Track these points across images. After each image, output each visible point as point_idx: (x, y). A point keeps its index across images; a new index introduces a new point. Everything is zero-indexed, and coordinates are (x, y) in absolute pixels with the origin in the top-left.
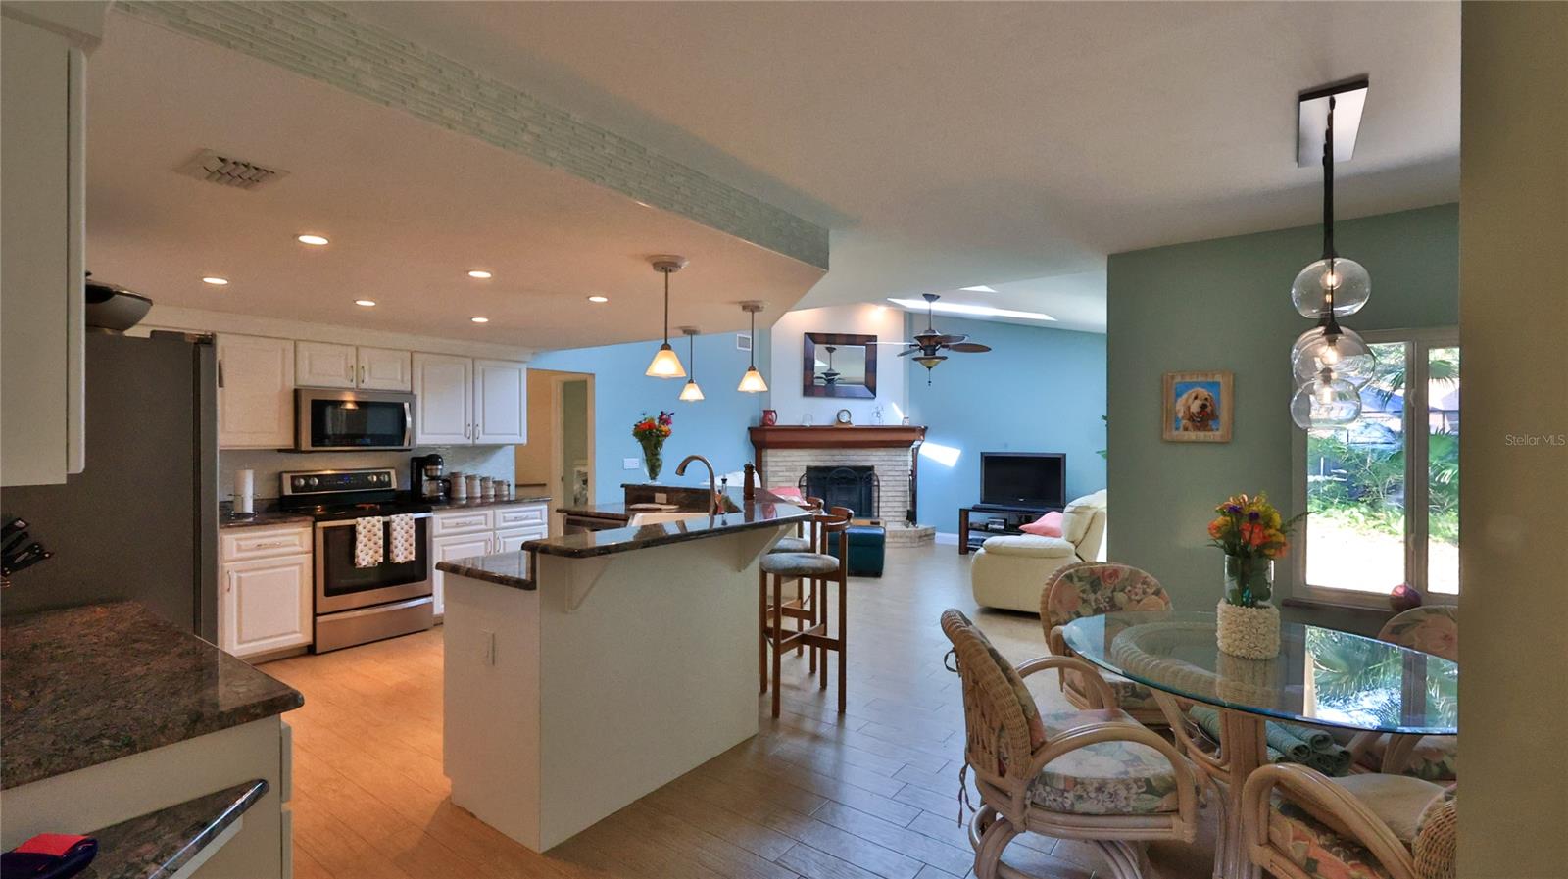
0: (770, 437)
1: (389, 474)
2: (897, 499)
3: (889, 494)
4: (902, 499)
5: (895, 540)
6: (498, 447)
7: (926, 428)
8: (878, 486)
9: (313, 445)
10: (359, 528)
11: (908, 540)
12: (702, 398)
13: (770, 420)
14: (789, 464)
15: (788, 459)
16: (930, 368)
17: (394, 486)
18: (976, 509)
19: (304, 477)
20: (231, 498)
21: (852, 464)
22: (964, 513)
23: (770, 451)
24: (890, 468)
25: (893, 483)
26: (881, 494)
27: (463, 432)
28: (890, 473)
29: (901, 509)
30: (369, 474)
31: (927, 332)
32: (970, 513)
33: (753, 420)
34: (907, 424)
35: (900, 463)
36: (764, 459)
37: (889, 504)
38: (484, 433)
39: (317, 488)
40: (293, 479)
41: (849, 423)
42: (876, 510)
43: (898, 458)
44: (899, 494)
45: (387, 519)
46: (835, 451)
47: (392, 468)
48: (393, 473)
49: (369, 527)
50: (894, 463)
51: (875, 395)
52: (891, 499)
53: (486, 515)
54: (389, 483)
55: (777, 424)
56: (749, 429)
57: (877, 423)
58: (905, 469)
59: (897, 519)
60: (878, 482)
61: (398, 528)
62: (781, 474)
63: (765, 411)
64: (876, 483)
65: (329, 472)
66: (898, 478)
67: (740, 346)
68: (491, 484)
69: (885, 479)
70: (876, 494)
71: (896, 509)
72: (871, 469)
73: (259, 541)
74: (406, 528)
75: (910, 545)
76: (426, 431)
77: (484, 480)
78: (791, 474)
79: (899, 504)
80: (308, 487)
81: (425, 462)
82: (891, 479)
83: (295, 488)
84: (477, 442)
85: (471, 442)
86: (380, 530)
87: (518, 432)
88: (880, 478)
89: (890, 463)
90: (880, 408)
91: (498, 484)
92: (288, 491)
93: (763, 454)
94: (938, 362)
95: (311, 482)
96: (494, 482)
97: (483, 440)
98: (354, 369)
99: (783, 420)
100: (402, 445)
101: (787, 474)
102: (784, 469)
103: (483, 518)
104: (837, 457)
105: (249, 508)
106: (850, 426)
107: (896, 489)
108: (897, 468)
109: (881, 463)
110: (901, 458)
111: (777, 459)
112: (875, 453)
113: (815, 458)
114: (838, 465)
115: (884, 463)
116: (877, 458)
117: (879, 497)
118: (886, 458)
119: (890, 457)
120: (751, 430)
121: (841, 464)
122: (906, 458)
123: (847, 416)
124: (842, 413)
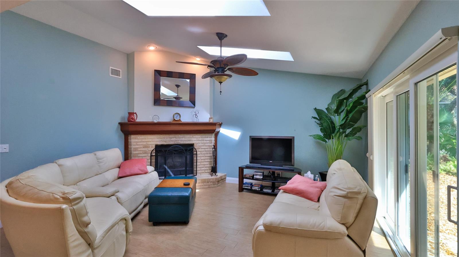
0: (132, 128)
2: (206, 160)
3: (202, 158)
4: (209, 160)
5: (205, 184)
7: (222, 123)
8: (196, 154)
11: (212, 183)
13: (132, 119)
14: (144, 143)
15: (143, 140)
16: (221, 83)
18: (247, 167)
21: (182, 143)
22: (241, 169)
23: (133, 136)
24: (202, 145)
25: (205, 152)
26: (198, 158)
28: (202, 147)
31: (218, 58)
32: (244, 169)
33: (122, 118)
34: (211, 121)
35: (208, 142)
36: (129, 140)
37: (202, 163)
41: (180, 120)
42: (195, 167)
43: (206, 139)
44: (207, 158)
46: (171, 136)
50: (205, 142)
51: (195, 105)
52: (203, 161)
55: (137, 121)
56: (119, 123)
57: (195, 120)
58: (211, 145)
59: (206, 171)
60: (196, 152)
62: (140, 149)
63: (129, 113)
64: (195, 153)
66: (207, 150)
67: (112, 75)
69: (200, 150)
70: (195, 158)
71: (206, 166)
72: (192, 145)
75: (212, 186)
78: (146, 149)
79: (208, 163)
82: (203, 150)
88: (197, 150)
89: (202, 142)
90: (197, 112)
93: (129, 137)
94: (226, 79)
99: (141, 118)
101: (144, 149)
102: (142, 146)
104: (173, 139)
106: (180, 122)
107: (206, 155)
108: (206, 144)
109: (198, 142)
110: (209, 139)
111: (137, 141)
112: (194, 137)
113: (160, 140)
114: (174, 143)
115: (200, 142)
116: (195, 139)
117: (197, 160)
118: (201, 139)
119: (203, 139)
120: (121, 124)
121: (176, 143)
122: (211, 139)
123: (178, 117)
124: (177, 115)
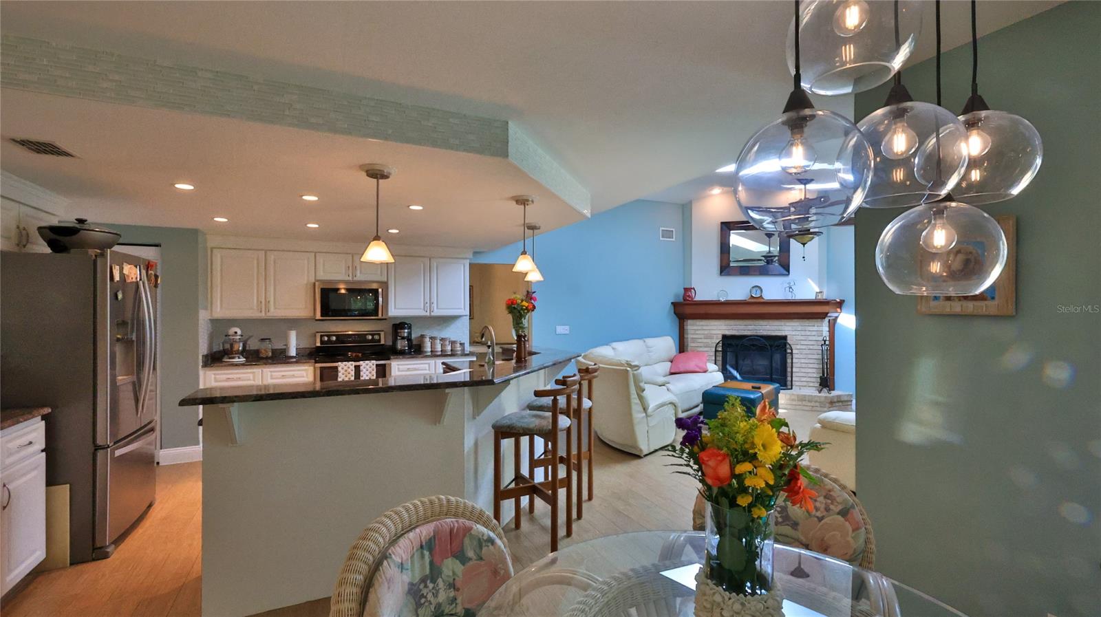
0: (688, 310)
1: (379, 335)
2: (811, 366)
3: (803, 361)
4: (816, 366)
5: (804, 403)
7: (843, 301)
8: (792, 353)
9: (324, 316)
10: (340, 369)
11: (817, 404)
12: (542, 279)
13: (689, 296)
14: (706, 332)
15: (704, 328)
16: (804, 244)
17: (382, 342)
19: (327, 336)
20: (284, 347)
21: (765, 333)
23: (690, 322)
24: (802, 338)
25: (808, 352)
26: (795, 360)
27: (422, 307)
28: (803, 342)
29: (815, 375)
30: (367, 334)
33: (675, 296)
34: (821, 297)
35: (814, 333)
36: (685, 327)
37: (803, 370)
38: (437, 308)
39: (335, 342)
40: (321, 336)
41: (761, 297)
42: (789, 374)
43: (811, 328)
44: (812, 361)
45: (357, 363)
46: (748, 322)
47: (382, 331)
48: (382, 334)
49: (345, 368)
50: (808, 333)
51: (788, 271)
52: (804, 365)
53: (429, 364)
54: (379, 341)
55: (696, 299)
56: (672, 303)
57: (789, 297)
58: (821, 338)
59: (812, 384)
60: (792, 350)
61: (364, 370)
62: (700, 340)
63: (684, 289)
64: (789, 351)
65: (350, 333)
66: (811, 347)
67: (663, 237)
68: (447, 343)
69: (798, 347)
70: (789, 361)
71: (810, 375)
72: (785, 338)
73: (283, 374)
74: (370, 370)
75: (819, 409)
76: (397, 307)
77: (442, 340)
78: (708, 341)
79: (814, 370)
80: (329, 341)
81: (399, 326)
82: (804, 347)
83: (322, 342)
84: (432, 314)
85: (428, 314)
86: (352, 370)
87: (463, 307)
88: (793, 347)
89: (803, 333)
90: (792, 284)
91: (453, 343)
92: (318, 344)
93: (685, 323)
94: (813, 238)
95: (331, 339)
97: (436, 313)
98: (350, 268)
99: (700, 296)
100: (378, 316)
101: (705, 341)
102: (702, 336)
103: (427, 366)
104: (750, 327)
105: (293, 352)
106: (762, 300)
107: (810, 356)
108: (811, 338)
109: (794, 333)
110: (815, 328)
111: (695, 328)
112: (788, 324)
113: (730, 328)
114: (751, 334)
115: (797, 333)
116: (790, 328)
117: (792, 363)
118: (800, 328)
119: (803, 328)
120: (674, 304)
121: (755, 333)
122: (820, 329)
123: (759, 291)
124: (754, 289)
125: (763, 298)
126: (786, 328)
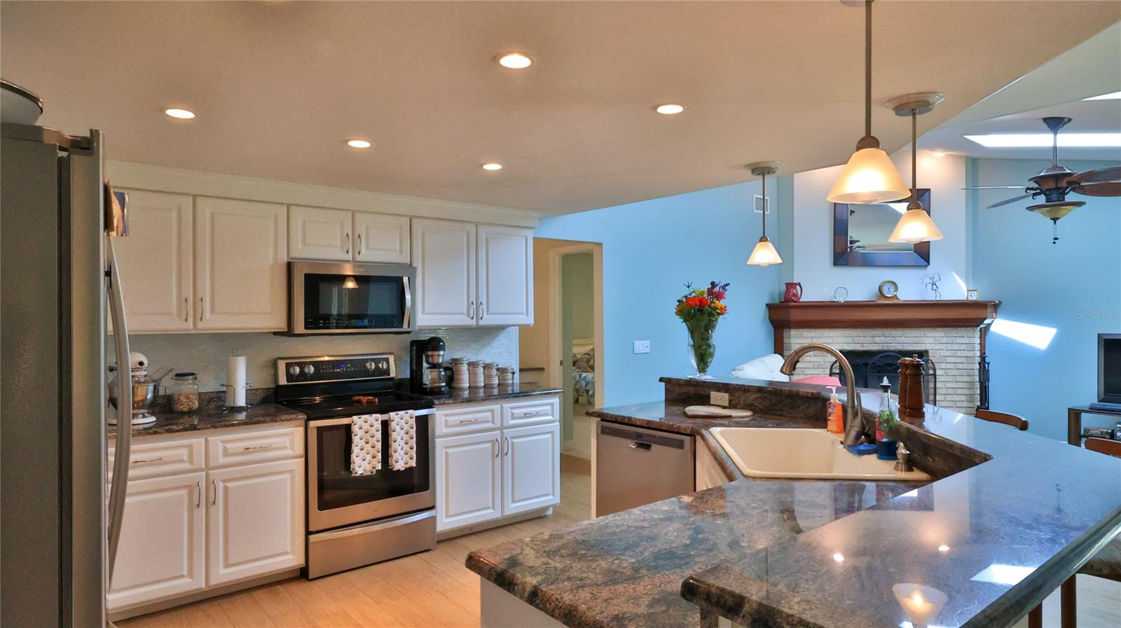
0: (795, 315)
1: (387, 360)
2: (960, 391)
3: (949, 385)
4: (966, 392)
6: (501, 328)
7: (1000, 303)
8: (935, 375)
9: (306, 328)
10: (355, 429)
13: (795, 295)
16: (1055, 220)
17: (393, 375)
18: (1093, 410)
19: (299, 364)
20: (224, 389)
21: (899, 348)
22: (1074, 415)
23: (793, 332)
24: (949, 353)
25: (956, 372)
26: (938, 385)
27: (465, 311)
28: (949, 360)
29: (965, 404)
30: (367, 360)
31: (1048, 170)
32: (1083, 415)
33: (772, 294)
34: (974, 297)
35: (963, 347)
36: (786, 340)
37: (949, 398)
38: (488, 313)
39: (313, 377)
40: (288, 366)
41: (895, 297)
43: (959, 340)
44: (962, 385)
45: (385, 417)
46: (877, 332)
47: (391, 354)
48: (391, 359)
49: (366, 426)
50: (956, 347)
51: (928, 261)
52: (950, 391)
53: (493, 411)
54: (387, 372)
55: (801, 300)
56: (767, 305)
57: (931, 296)
58: (971, 354)
60: (935, 370)
61: (398, 428)
63: (787, 285)
64: (931, 372)
65: (326, 359)
66: (960, 366)
67: (757, 209)
68: (494, 372)
69: (943, 366)
70: (931, 385)
72: (924, 353)
73: (246, 444)
74: (406, 427)
76: (427, 311)
77: (487, 367)
78: (821, 359)
79: (963, 398)
80: (303, 375)
81: (424, 347)
82: (950, 366)
83: (290, 377)
84: (482, 323)
85: (473, 323)
86: (378, 431)
87: (525, 313)
88: (937, 366)
89: (949, 347)
90: (936, 278)
91: (502, 371)
92: (283, 381)
93: (785, 334)
94: (1066, 211)
95: (306, 370)
96: (498, 370)
97: (488, 320)
98: (350, 238)
99: (809, 295)
100: (402, 327)
101: (815, 359)
103: (489, 414)
104: (877, 340)
105: (241, 401)
106: (895, 301)
107: (959, 379)
108: (959, 354)
109: (937, 347)
110: (965, 340)
111: (801, 341)
112: (929, 335)
113: (850, 340)
114: (881, 348)
115: (942, 347)
116: (932, 340)
117: (935, 388)
118: (945, 340)
119: (949, 340)
120: (770, 307)
121: (885, 348)
122: (971, 340)
123: (892, 289)
124: (889, 285)
125: (897, 299)
126: (927, 340)
